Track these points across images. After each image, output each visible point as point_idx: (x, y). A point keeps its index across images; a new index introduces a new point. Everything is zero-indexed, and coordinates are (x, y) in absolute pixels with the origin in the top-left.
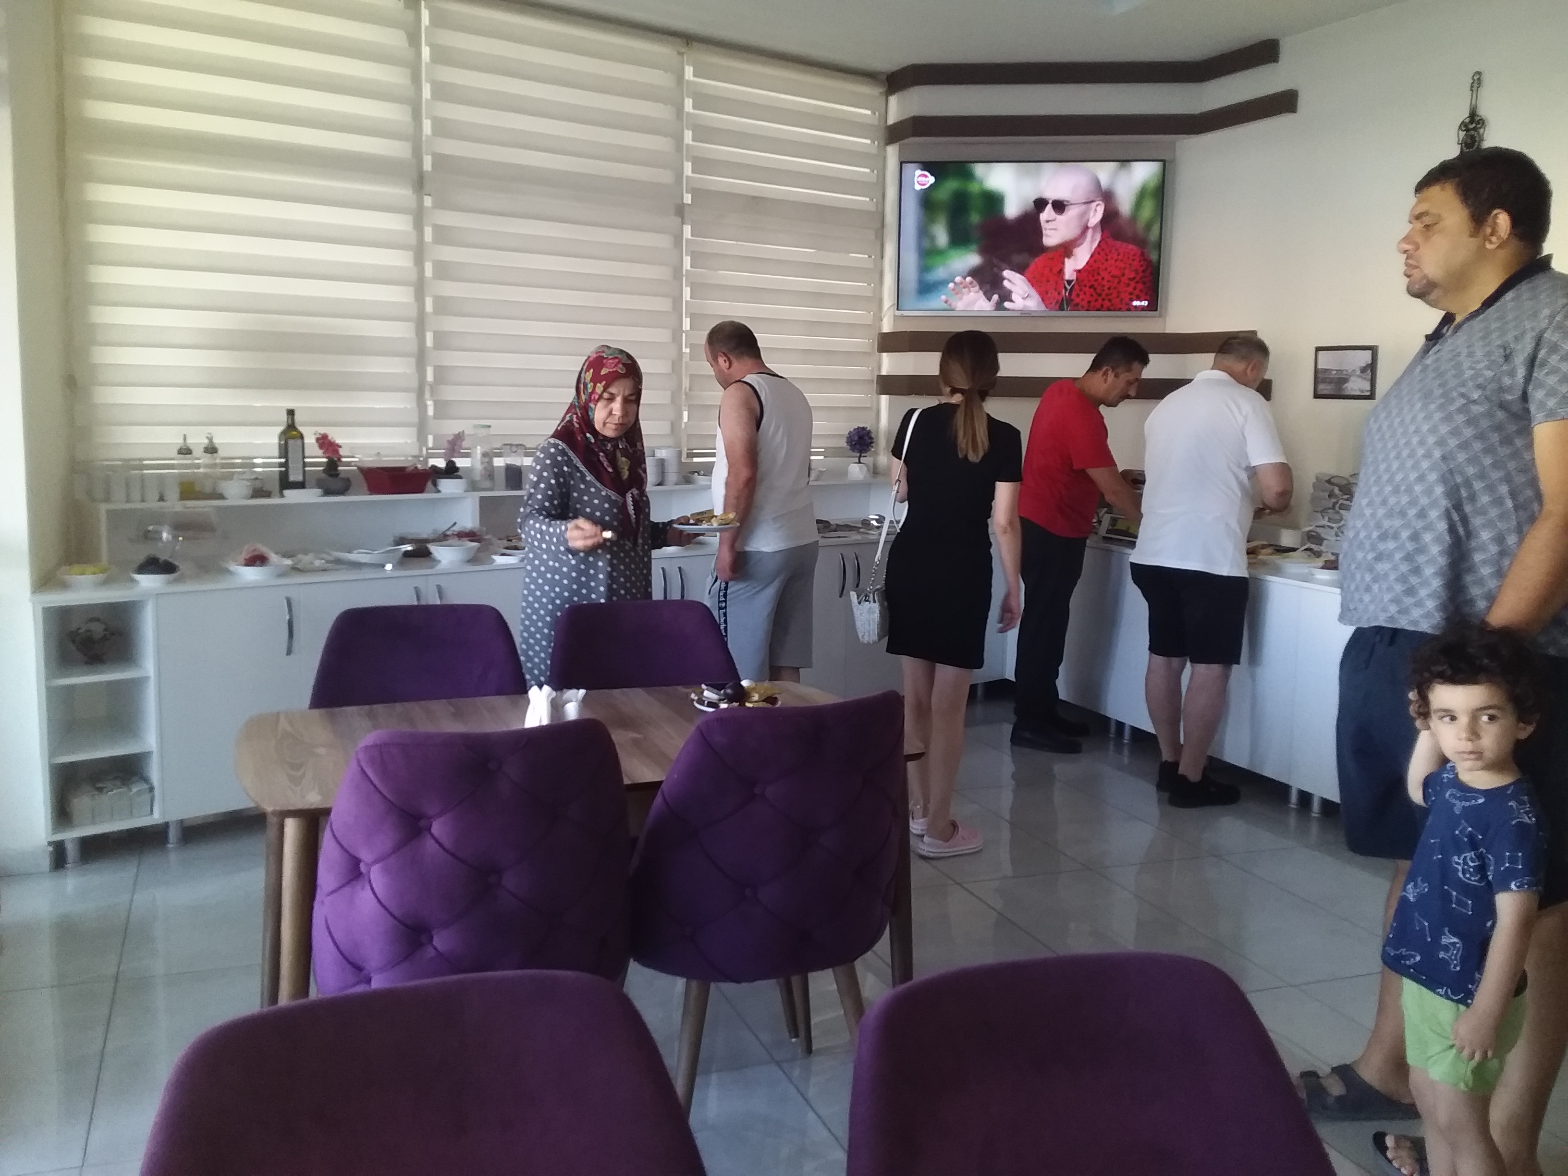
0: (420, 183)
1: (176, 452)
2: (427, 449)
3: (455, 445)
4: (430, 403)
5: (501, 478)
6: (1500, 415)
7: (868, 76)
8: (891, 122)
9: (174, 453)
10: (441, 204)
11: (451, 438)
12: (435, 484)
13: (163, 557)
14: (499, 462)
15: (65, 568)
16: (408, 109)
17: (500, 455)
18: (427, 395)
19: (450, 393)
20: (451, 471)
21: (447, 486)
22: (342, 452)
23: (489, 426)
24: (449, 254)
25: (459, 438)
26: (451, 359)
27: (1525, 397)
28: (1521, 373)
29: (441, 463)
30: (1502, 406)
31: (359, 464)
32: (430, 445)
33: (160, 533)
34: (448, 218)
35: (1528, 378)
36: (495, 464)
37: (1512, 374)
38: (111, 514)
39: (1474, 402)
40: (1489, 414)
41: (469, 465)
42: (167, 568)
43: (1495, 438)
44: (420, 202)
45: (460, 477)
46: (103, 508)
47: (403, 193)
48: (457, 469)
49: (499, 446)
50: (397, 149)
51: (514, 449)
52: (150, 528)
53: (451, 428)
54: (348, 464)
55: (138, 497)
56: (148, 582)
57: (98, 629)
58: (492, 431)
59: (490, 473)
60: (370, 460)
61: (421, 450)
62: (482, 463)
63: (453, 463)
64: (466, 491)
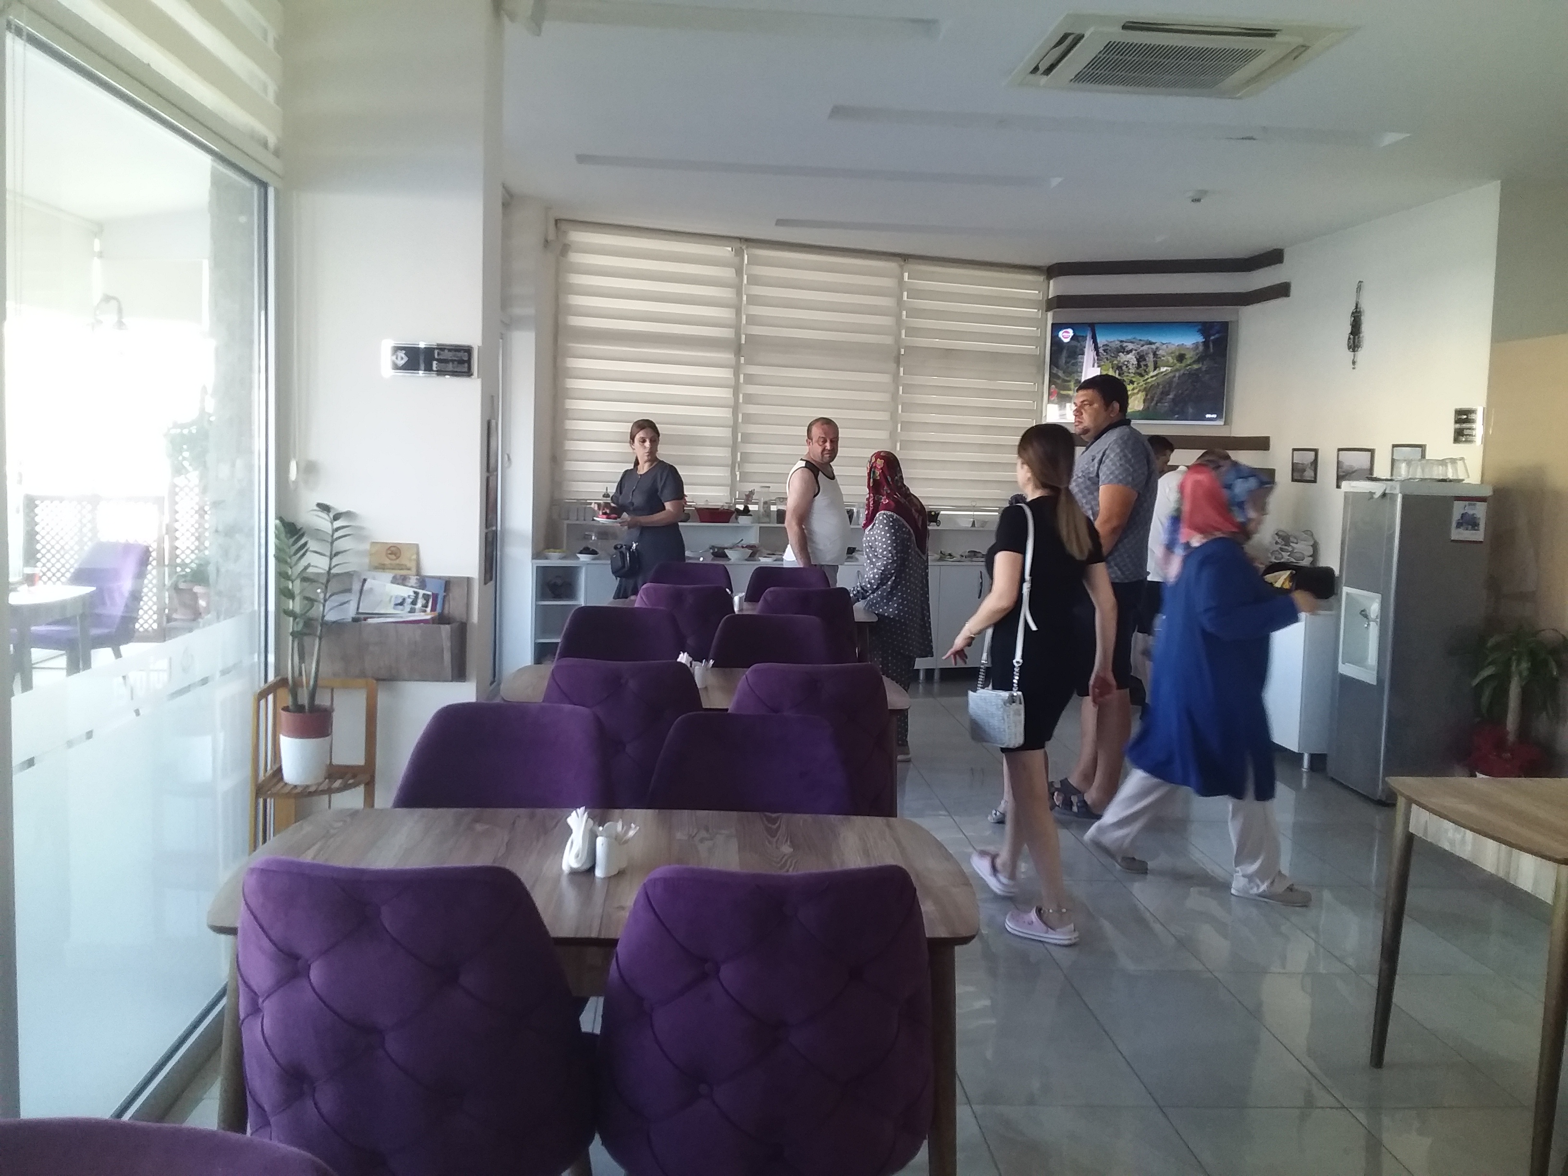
0: (738, 350)
1: (602, 496)
2: (735, 499)
3: (749, 497)
4: (738, 473)
5: (774, 517)
6: (1089, 483)
7: (1034, 269)
8: (1050, 297)
9: (601, 497)
10: (749, 362)
11: (747, 493)
12: (737, 519)
13: (592, 548)
14: (774, 508)
15: (547, 550)
16: (733, 311)
17: (774, 504)
18: (737, 469)
19: (749, 468)
20: (746, 511)
21: (743, 520)
22: (687, 499)
23: (769, 487)
24: (751, 389)
25: (752, 493)
26: (750, 448)
27: (1098, 475)
28: (1096, 465)
29: (741, 507)
30: (1089, 479)
31: (696, 506)
32: (737, 497)
33: (592, 536)
34: (752, 370)
35: (1099, 468)
36: (772, 509)
37: (1093, 466)
38: (568, 525)
39: (1079, 477)
40: (1084, 483)
41: (757, 509)
42: (594, 552)
43: (1086, 492)
44: (738, 361)
45: (751, 515)
46: (566, 522)
47: (727, 356)
48: (749, 511)
49: (774, 499)
50: (727, 333)
51: (782, 500)
52: (587, 533)
53: (748, 487)
54: (690, 506)
55: (583, 518)
56: (584, 558)
57: (559, 582)
58: (771, 490)
59: (768, 513)
60: (701, 504)
61: (731, 500)
62: (763, 508)
63: (748, 507)
64: (752, 523)
